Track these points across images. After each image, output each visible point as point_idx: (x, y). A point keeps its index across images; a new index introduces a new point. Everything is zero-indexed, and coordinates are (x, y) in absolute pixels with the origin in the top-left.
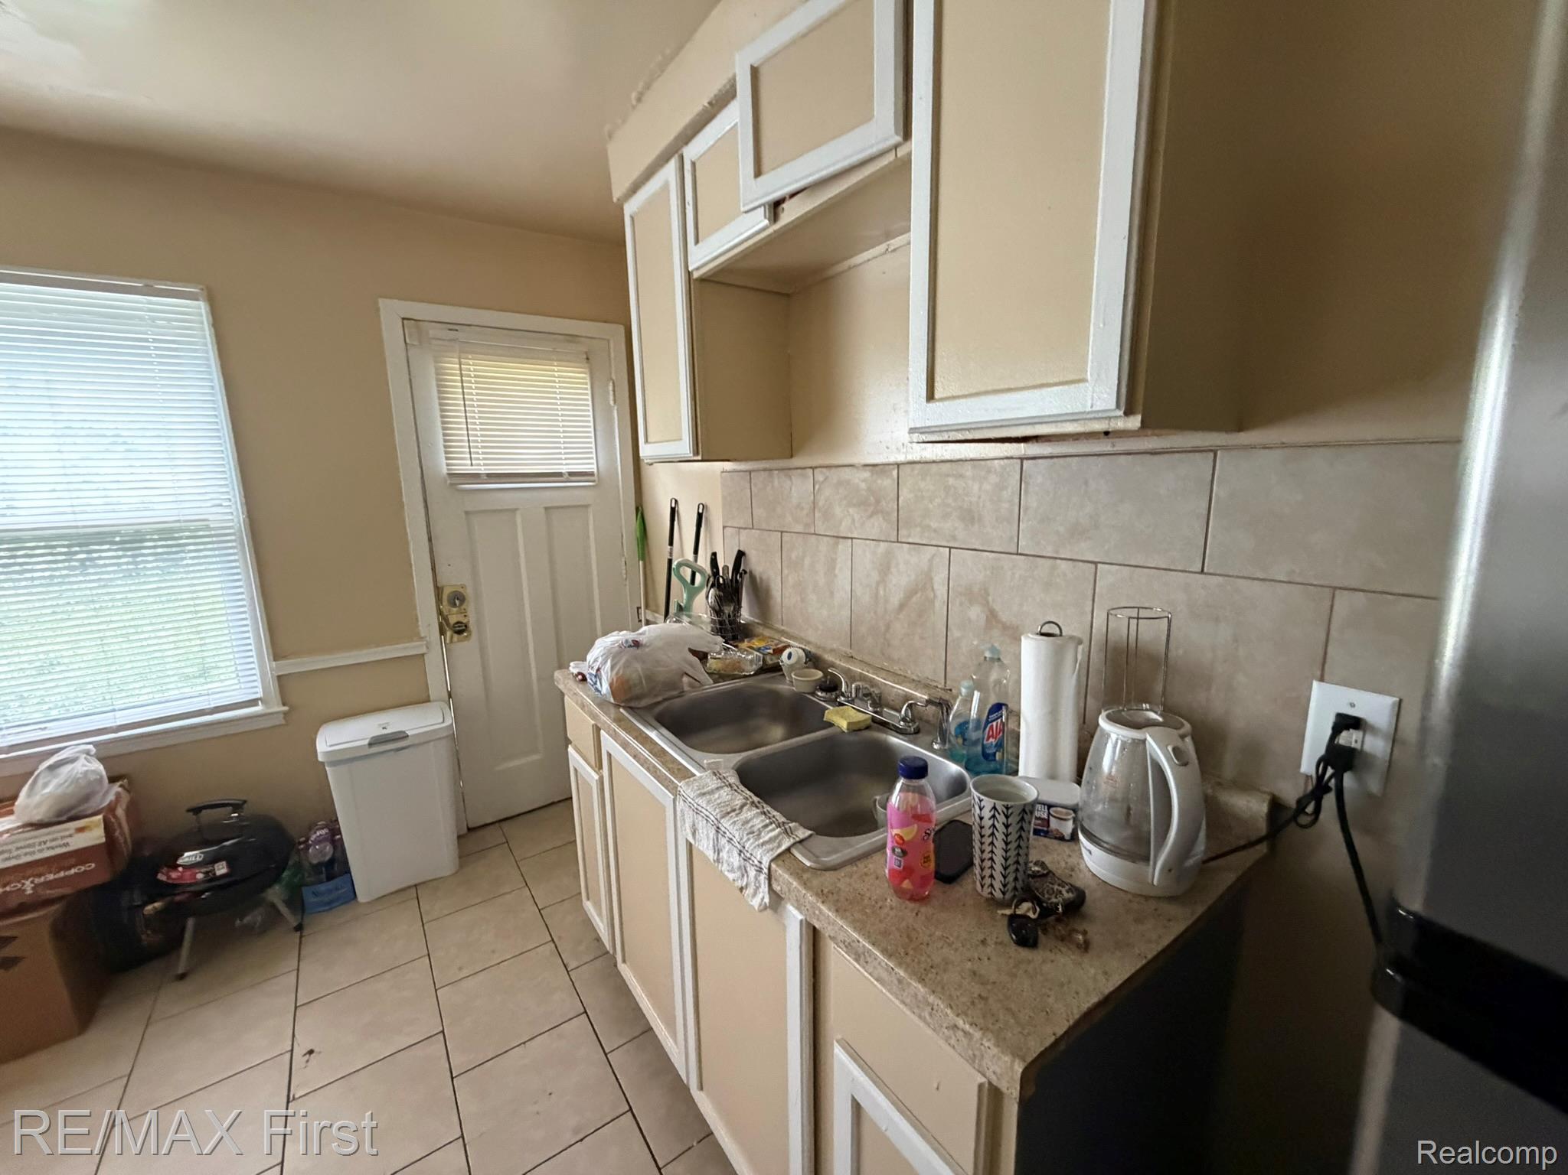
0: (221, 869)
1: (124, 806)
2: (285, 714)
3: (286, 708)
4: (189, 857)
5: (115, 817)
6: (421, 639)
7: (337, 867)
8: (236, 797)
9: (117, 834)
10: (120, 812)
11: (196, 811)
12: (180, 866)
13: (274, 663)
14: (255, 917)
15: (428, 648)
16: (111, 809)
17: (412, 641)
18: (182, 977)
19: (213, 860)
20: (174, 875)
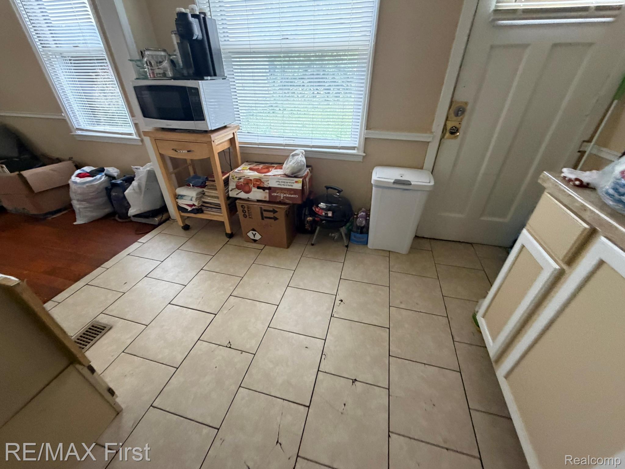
0: (330, 214)
1: (309, 177)
2: (364, 157)
3: (364, 154)
4: (322, 205)
5: (306, 181)
6: (432, 132)
7: (364, 230)
8: (340, 187)
9: (305, 187)
10: (307, 179)
11: (327, 188)
12: (319, 207)
13: (366, 131)
14: (336, 235)
15: (433, 139)
16: (305, 178)
17: (426, 133)
18: (313, 245)
19: (328, 209)
20: (317, 210)
